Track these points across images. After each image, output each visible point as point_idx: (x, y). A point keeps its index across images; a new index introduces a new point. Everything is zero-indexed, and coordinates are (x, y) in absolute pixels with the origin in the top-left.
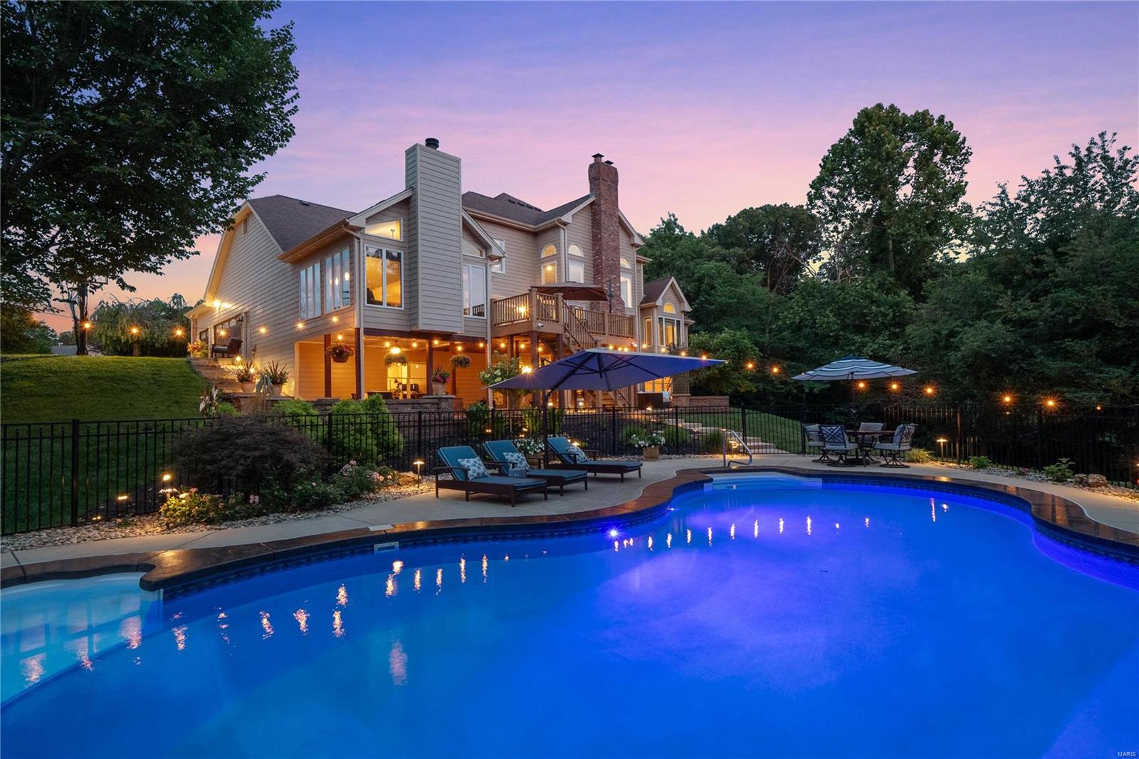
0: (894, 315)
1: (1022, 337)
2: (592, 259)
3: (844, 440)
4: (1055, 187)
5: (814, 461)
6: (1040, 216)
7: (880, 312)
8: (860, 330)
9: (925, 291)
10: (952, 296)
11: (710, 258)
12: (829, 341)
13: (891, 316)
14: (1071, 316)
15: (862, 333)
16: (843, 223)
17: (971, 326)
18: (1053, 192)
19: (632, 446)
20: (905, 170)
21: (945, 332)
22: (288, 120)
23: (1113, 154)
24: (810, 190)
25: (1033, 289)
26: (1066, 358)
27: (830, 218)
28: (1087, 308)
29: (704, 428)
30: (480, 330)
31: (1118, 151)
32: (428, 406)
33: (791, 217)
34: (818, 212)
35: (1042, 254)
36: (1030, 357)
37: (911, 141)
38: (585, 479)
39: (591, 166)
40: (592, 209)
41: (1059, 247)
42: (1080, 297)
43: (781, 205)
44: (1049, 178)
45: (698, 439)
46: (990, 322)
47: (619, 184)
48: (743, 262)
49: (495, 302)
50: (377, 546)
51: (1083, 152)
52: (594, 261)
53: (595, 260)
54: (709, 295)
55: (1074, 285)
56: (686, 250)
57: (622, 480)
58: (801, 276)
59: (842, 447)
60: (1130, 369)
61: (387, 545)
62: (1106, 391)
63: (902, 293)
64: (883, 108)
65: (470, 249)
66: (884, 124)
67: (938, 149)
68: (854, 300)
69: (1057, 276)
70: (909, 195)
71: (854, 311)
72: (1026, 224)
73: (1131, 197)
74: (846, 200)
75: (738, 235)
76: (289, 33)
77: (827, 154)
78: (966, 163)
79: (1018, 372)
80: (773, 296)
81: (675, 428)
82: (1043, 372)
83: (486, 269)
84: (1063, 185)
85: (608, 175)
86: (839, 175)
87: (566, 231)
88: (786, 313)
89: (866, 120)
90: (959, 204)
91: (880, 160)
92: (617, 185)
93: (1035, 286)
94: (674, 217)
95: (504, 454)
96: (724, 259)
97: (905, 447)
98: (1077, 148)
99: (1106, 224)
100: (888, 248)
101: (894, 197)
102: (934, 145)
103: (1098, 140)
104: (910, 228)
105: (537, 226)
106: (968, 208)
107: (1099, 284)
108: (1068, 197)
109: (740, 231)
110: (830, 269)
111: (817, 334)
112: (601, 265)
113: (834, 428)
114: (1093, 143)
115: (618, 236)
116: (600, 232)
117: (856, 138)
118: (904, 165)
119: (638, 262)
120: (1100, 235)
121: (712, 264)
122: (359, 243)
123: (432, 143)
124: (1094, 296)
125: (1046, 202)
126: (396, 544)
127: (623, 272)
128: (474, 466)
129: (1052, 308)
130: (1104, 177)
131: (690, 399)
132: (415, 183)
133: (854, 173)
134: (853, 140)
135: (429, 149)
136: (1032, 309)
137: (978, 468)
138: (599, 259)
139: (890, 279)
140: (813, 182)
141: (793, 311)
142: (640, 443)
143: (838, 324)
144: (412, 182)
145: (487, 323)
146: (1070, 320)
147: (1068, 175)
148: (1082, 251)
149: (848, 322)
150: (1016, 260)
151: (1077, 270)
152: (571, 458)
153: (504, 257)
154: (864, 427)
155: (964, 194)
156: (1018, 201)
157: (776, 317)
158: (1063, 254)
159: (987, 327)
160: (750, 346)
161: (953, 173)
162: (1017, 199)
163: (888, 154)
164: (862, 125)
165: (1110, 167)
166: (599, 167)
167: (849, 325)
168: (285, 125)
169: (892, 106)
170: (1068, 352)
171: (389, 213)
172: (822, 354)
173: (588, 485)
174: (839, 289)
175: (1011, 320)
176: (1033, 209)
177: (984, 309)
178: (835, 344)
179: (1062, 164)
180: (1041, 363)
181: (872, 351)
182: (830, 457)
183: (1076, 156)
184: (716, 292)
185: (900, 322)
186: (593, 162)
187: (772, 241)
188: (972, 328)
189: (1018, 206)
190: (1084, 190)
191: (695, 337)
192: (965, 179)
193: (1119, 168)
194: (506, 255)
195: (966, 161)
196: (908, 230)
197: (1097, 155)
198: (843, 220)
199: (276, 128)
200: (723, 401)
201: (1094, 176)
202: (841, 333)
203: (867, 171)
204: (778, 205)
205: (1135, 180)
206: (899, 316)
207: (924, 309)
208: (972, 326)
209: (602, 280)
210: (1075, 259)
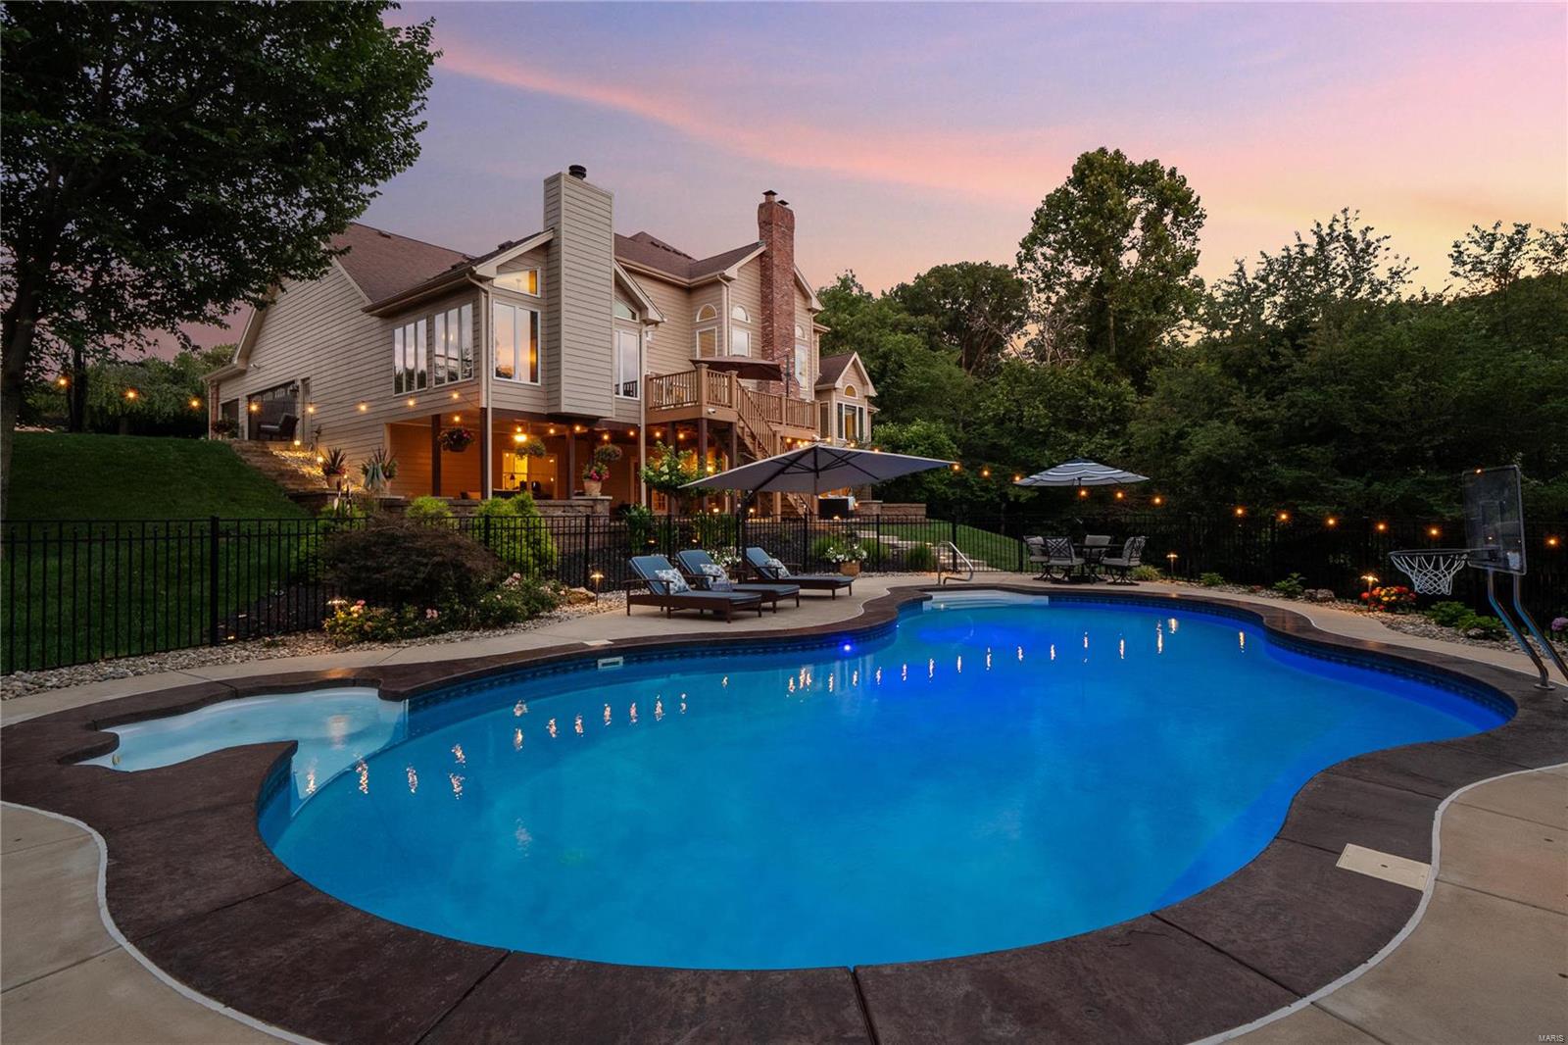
0: (1114, 409)
1: (1256, 441)
2: (760, 326)
3: (1070, 553)
4: (1295, 269)
5: (1035, 579)
6: (1279, 299)
7: (1099, 405)
8: (1073, 426)
9: (1149, 381)
10: (1180, 390)
11: (895, 327)
12: (1037, 439)
13: (1110, 410)
14: (1307, 418)
15: (1077, 430)
16: (1057, 293)
17: (1201, 426)
18: (1293, 273)
19: (829, 561)
20: (1130, 232)
21: (1173, 433)
22: (413, 139)
23: (1355, 234)
24: (1020, 249)
25: (1269, 385)
26: (1300, 467)
27: (1042, 286)
28: (1324, 409)
29: (900, 542)
30: (633, 414)
31: (1361, 231)
32: (581, 509)
33: (993, 280)
34: (1029, 278)
35: (1280, 345)
36: (1263, 464)
37: (1138, 196)
38: (798, 598)
39: (761, 206)
40: (761, 261)
41: (1297, 338)
42: (1318, 397)
43: (981, 264)
44: (1289, 256)
45: (898, 555)
46: (1222, 422)
47: (795, 230)
48: (934, 334)
49: (651, 379)
50: (601, 661)
51: (1325, 231)
52: (762, 328)
53: (764, 328)
54: (896, 376)
55: (1311, 382)
56: (869, 317)
57: (834, 597)
58: (1002, 354)
59: (1069, 562)
60: (1364, 480)
61: (611, 660)
62: (1340, 504)
63: (1123, 383)
64: (1107, 153)
65: (622, 310)
66: (1107, 173)
67: (1169, 208)
68: (1068, 388)
69: (1294, 371)
70: (1134, 261)
71: (1067, 402)
72: (1263, 308)
73: (1373, 285)
74: (1061, 264)
75: (929, 300)
76: (428, 32)
78: (1199, 227)
79: (1250, 481)
80: (971, 380)
81: (876, 542)
82: (1277, 482)
83: (640, 336)
84: (1303, 266)
85: (782, 218)
86: (1054, 233)
87: (730, 289)
88: (988, 403)
89: (1087, 168)
90: (1191, 276)
91: (1102, 217)
92: (793, 232)
93: (1271, 382)
94: (851, 272)
95: (700, 565)
96: (910, 330)
97: (1135, 562)
98: (1319, 225)
99: (1346, 314)
100: (1109, 328)
101: (1118, 263)
102: (1164, 204)
103: (1341, 217)
104: (1134, 303)
105: (693, 280)
106: (1200, 283)
107: (1337, 383)
108: (1308, 280)
109: (930, 294)
110: (1038, 348)
111: (1022, 429)
112: (772, 334)
113: (1060, 540)
114: (1335, 220)
115: (793, 298)
116: (772, 291)
117: (1075, 189)
118: (1129, 225)
119: (815, 331)
120: (1339, 327)
121: (900, 336)
122: (487, 297)
123: (578, 171)
124: (1331, 397)
125: (1286, 284)
126: (620, 659)
127: (799, 344)
128: (673, 577)
129: (1289, 408)
130: (1346, 260)
131: (882, 507)
132: (558, 222)
133: (1072, 232)
134: (1072, 190)
135: (575, 179)
136: (1267, 409)
137: (1209, 585)
138: (769, 326)
139: (1110, 364)
140: (1024, 240)
141: (997, 400)
142: (838, 557)
143: (1048, 418)
144: (554, 220)
145: (640, 405)
146: (1307, 424)
147: (1309, 255)
148: (1322, 345)
149: (1060, 415)
150: (1252, 351)
151: (1315, 365)
152: (770, 572)
153: (663, 322)
154: (1090, 539)
155: (1196, 265)
156: (1256, 281)
157: (977, 408)
158: (1303, 347)
159: (1219, 428)
160: (947, 442)
161: (1185, 239)
162: (1254, 279)
163: (1111, 212)
164: (1083, 174)
165: (1353, 249)
166: (772, 208)
167: (1060, 420)
168: (410, 145)
169: (1117, 152)
170: (1303, 459)
171: (524, 261)
173: (800, 603)
174: (1050, 375)
175: (1245, 421)
176: (1271, 291)
177: (1217, 407)
178: (1043, 443)
179: (1303, 242)
180: (1275, 471)
181: (1087, 453)
182: (1054, 575)
183: (1318, 234)
184: (906, 372)
185: (1120, 418)
186: (764, 201)
187: (969, 308)
188: (1203, 429)
189: (1256, 287)
190: (1326, 272)
191: (881, 429)
192: (1198, 246)
193: (1362, 250)
194: (665, 320)
195: (1199, 225)
196: (1132, 306)
197: (1339, 235)
198: (1057, 288)
199: (397, 148)
200: (919, 511)
201: (1335, 258)
202: (1053, 429)
203: (1087, 230)
204: (978, 264)
205: (1376, 266)
206: (1119, 411)
207: (1150, 403)
208: (1203, 426)
209: (773, 353)
210: (1314, 353)
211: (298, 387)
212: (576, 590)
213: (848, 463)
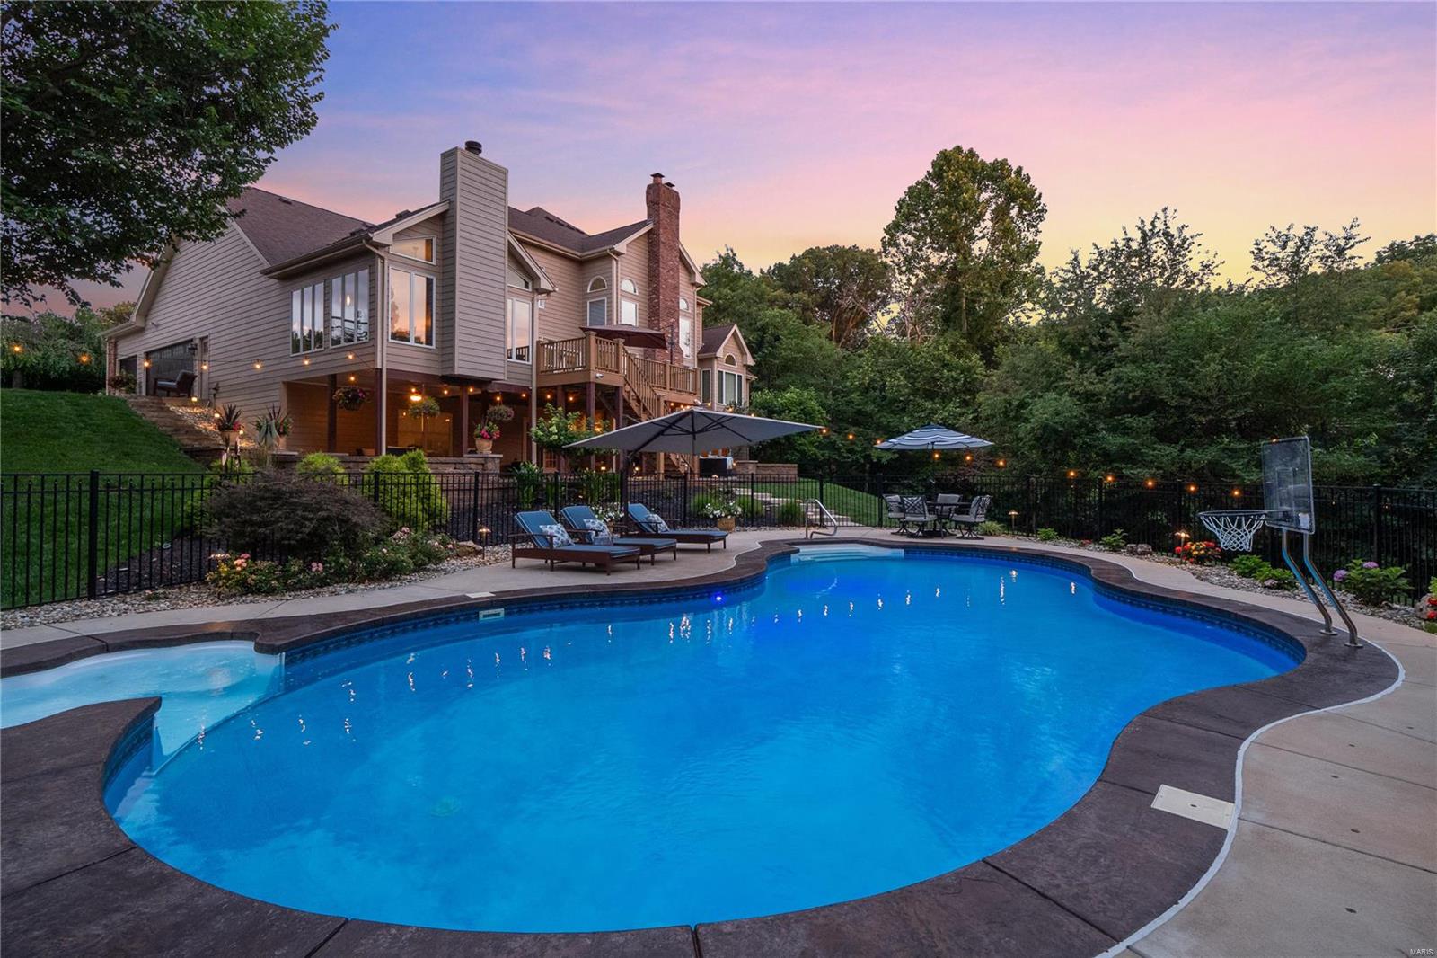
0: (965, 381)
1: (1088, 412)
2: (647, 298)
3: (924, 510)
4: (1122, 259)
5: (893, 533)
6: (1108, 286)
7: (952, 377)
8: (930, 395)
9: (996, 357)
10: (1024, 365)
11: (772, 303)
12: (898, 407)
13: (962, 381)
14: (1130, 391)
15: (932, 399)
16: (917, 276)
18: (1120, 263)
19: (707, 516)
20: (981, 223)
21: (1015, 403)
22: (310, 108)
23: (1173, 231)
24: (885, 235)
25: (1099, 362)
26: (1124, 435)
27: (904, 268)
28: (1144, 384)
30: (524, 377)
31: (1178, 228)
32: (471, 466)
33: (860, 262)
34: (892, 261)
35: (1109, 327)
36: (1093, 432)
37: (988, 190)
38: (675, 551)
39: (649, 187)
40: (649, 238)
41: (1123, 320)
42: (1140, 373)
43: (850, 248)
44: (1117, 249)
45: (770, 511)
46: (1058, 394)
47: (681, 211)
48: (808, 309)
49: (543, 345)
50: (482, 613)
51: (1148, 227)
52: (649, 300)
53: (651, 300)
54: (772, 347)
55: (1135, 360)
56: (748, 293)
57: (709, 550)
58: (868, 329)
59: (922, 519)
60: (1179, 447)
61: (492, 611)
62: (1158, 468)
63: (973, 358)
64: (962, 152)
65: (516, 281)
66: (963, 170)
67: (1015, 203)
68: (926, 362)
69: (1120, 350)
70: (984, 249)
71: (925, 374)
72: (1094, 294)
73: (1187, 276)
74: (921, 250)
75: (803, 278)
77: (904, 196)
78: (1041, 221)
79: (1082, 446)
80: (839, 352)
81: (750, 498)
82: (1105, 447)
83: (533, 304)
84: (1129, 258)
85: (669, 200)
86: (915, 221)
87: (619, 263)
88: (855, 373)
89: (946, 163)
90: (1033, 264)
91: (957, 209)
92: (678, 212)
93: (1100, 359)
94: (732, 251)
95: (585, 520)
96: (786, 305)
97: (981, 519)
98: (1142, 222)
99: (1164, 300)
100: (961, 308)
101: (970, 251)
102: (1011, 198)
103: (1161, 215)
104: (984, 287)
105: (585, 254)
106: (1041, 270)
107: (1156, 361)
108: (1133, 270)
109: (805, 273)
110: (900, 325)
111: (884, 397)
112: (659, 306)
113: (915, 498)
114: (1157, 218)
115: (678, 273)
116: (659, 266)
117: (934, 182)
118: (980, 218)
119: (698, 304)
120: (1159, 312)
121: (776, 311)
122: (383, 263)
123: (474, 147)
124: (1151, 373)
125: (1114, 273)
126: (501, 611)
127: (683, 315)
128: (556, 531)
129: (1115, 382)
130: (1165, 253)
131: (757, 467)
132: (454, 194)
133: (930, 221)
134: (931, 183)
135: (470, 153)
136: (1097, 383)
137: (1045, 540)
138: (655, 298)
139: (962, 341)
140: (888, 226)
141: (863, 371)
142: (715, 512)
143: (908, 387)
144: (450, 193)
145: (532, 369)
146: (1130, 397)
147: (1134, 248)
148: (1144, 328)
149: (918, 385)
150: (1084, 331)
151: (1138, 345)
152: (650, 527)
153: (555, 291)
154: (941, 497)
155: (1037, 254)
156: (1088, 270)
157: (845, 377)
158: (1127, 329)
159: (1056, 399)
160: (817, 408)
161: (1028, 231)
162: (1088, 267)
163: (965, 204)
164: (941, 169)
165: (1171, 243)
166: (659, 190)
167: (918, 390)
168: (306, 114)
169: (971, 151)
170: (1127, 428)
171: (420, 230)
172: (891, 420)
173: (677, 556)
174: (910, 349)
175: (1077, 393)
176: (1101, 278)
177: (1053, 381)
178: (903, 410)
179: (1129, 236)
180: (1103, 437)
181: (941, 420)
182: (910, 530)
183: (1141, 229)
184: (781, 344)
185: (970, 389)
186: (652, 182)
187: (839, 287)
188: (1042, 400)
189: (1089, 275)
190: (1148, 264)
191: (758, 395)
192: (1039, 238)
193: (1178, 245)
194: (557, 289)
195: (1041, 218)
196: (982, 290)
197: (1160, 231)
198: (917, 271)
199: (294, 116)
200: (792, 470)
201: (1156, 252)
202: (912, 397)
203: (944, 220)
204: (847, 247)
205: (1190, 259)
206: (970, 382)
207: (996, 376)
208: (1041, 397)
209: (658, 323)
210: (1137, 335)
211: (196, 345)
212: (465, 543)
213: (723, 426)
